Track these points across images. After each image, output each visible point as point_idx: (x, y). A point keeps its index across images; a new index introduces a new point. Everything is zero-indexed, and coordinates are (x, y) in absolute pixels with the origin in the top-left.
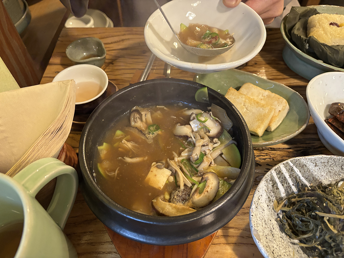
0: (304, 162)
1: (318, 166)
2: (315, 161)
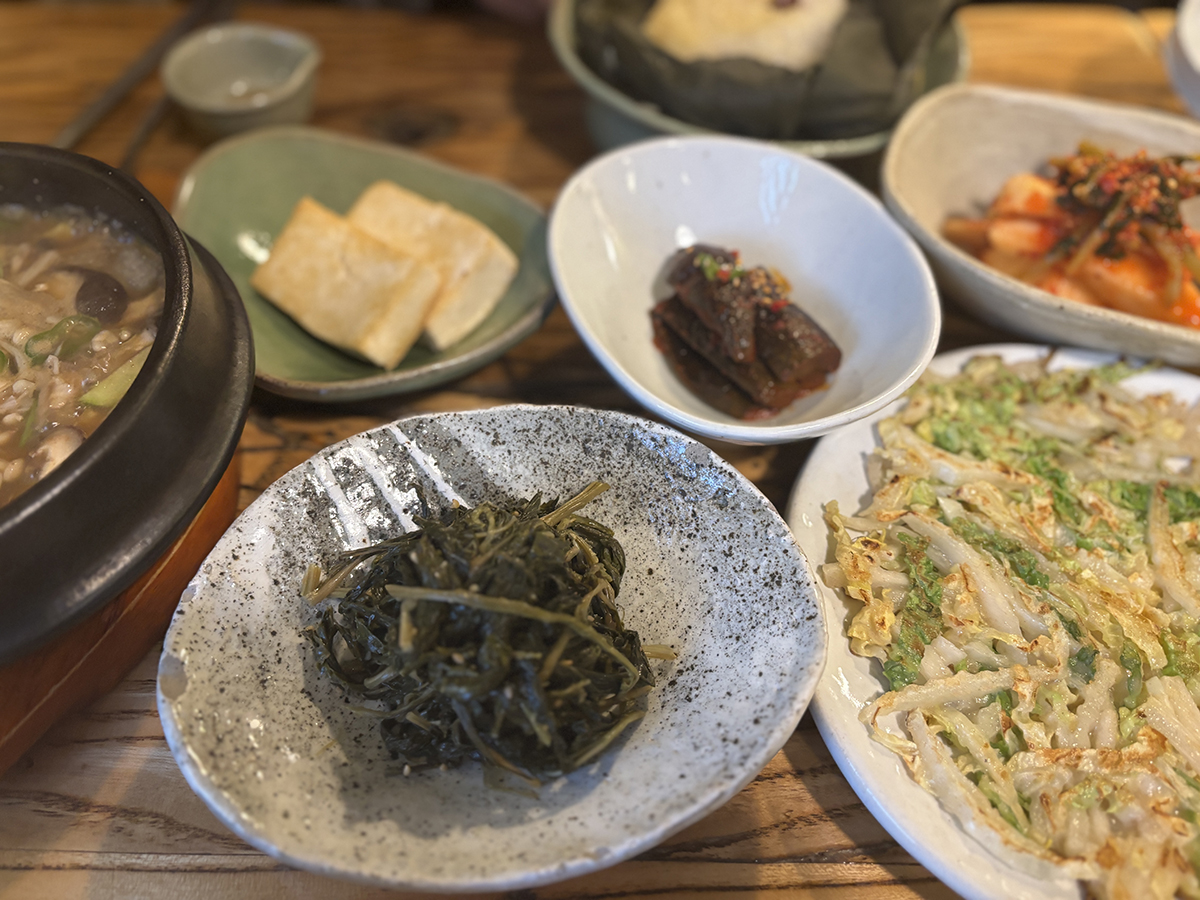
0: (454, 428)
1: (504, 443)
2: (493, 426)
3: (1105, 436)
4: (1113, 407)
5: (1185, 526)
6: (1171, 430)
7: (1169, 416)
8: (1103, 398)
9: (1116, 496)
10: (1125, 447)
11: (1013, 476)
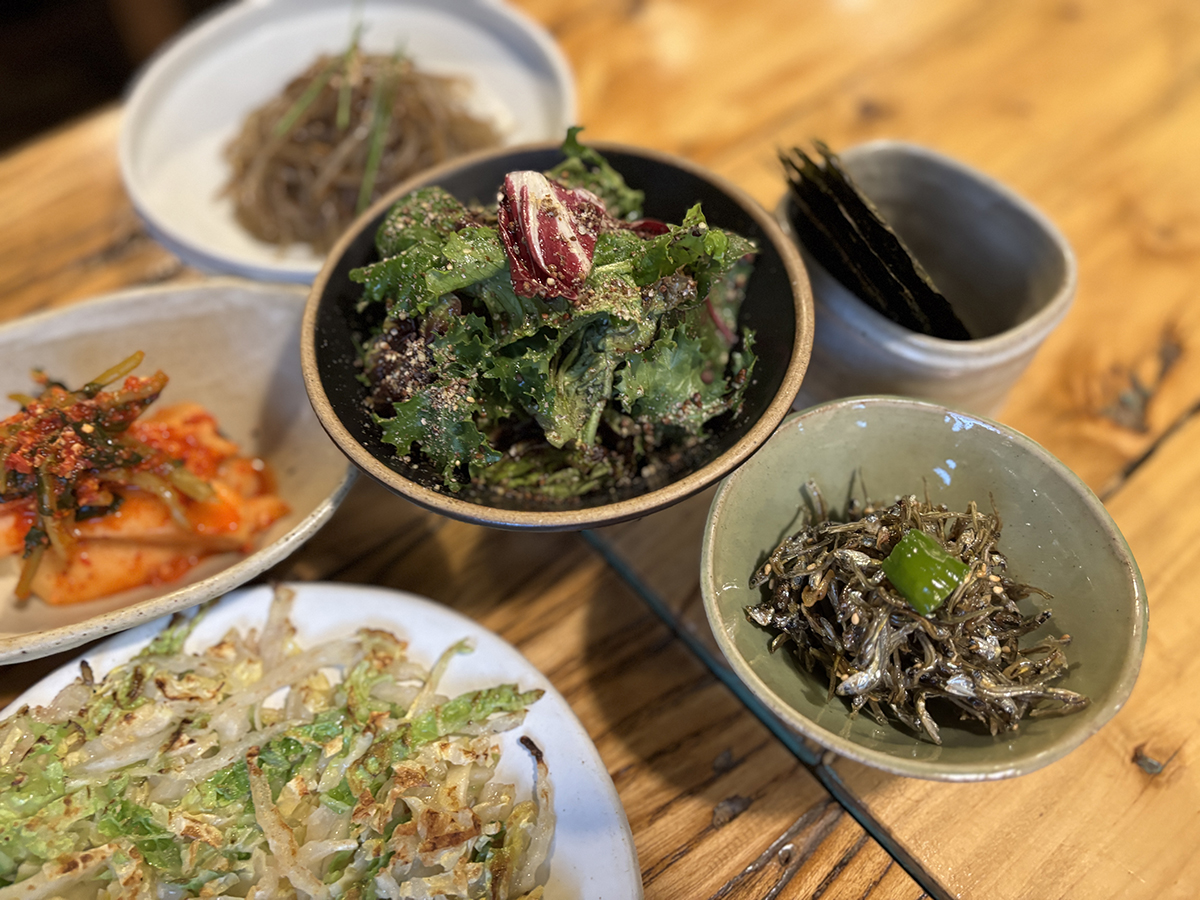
3: (177, 732)
4: (176, 687)
5: (292, 784)
6: (246, 674)
7: (239, 658)
8: (161, 685)
9: (211, 800)
10: (202, 732)
11: (81, 865)
